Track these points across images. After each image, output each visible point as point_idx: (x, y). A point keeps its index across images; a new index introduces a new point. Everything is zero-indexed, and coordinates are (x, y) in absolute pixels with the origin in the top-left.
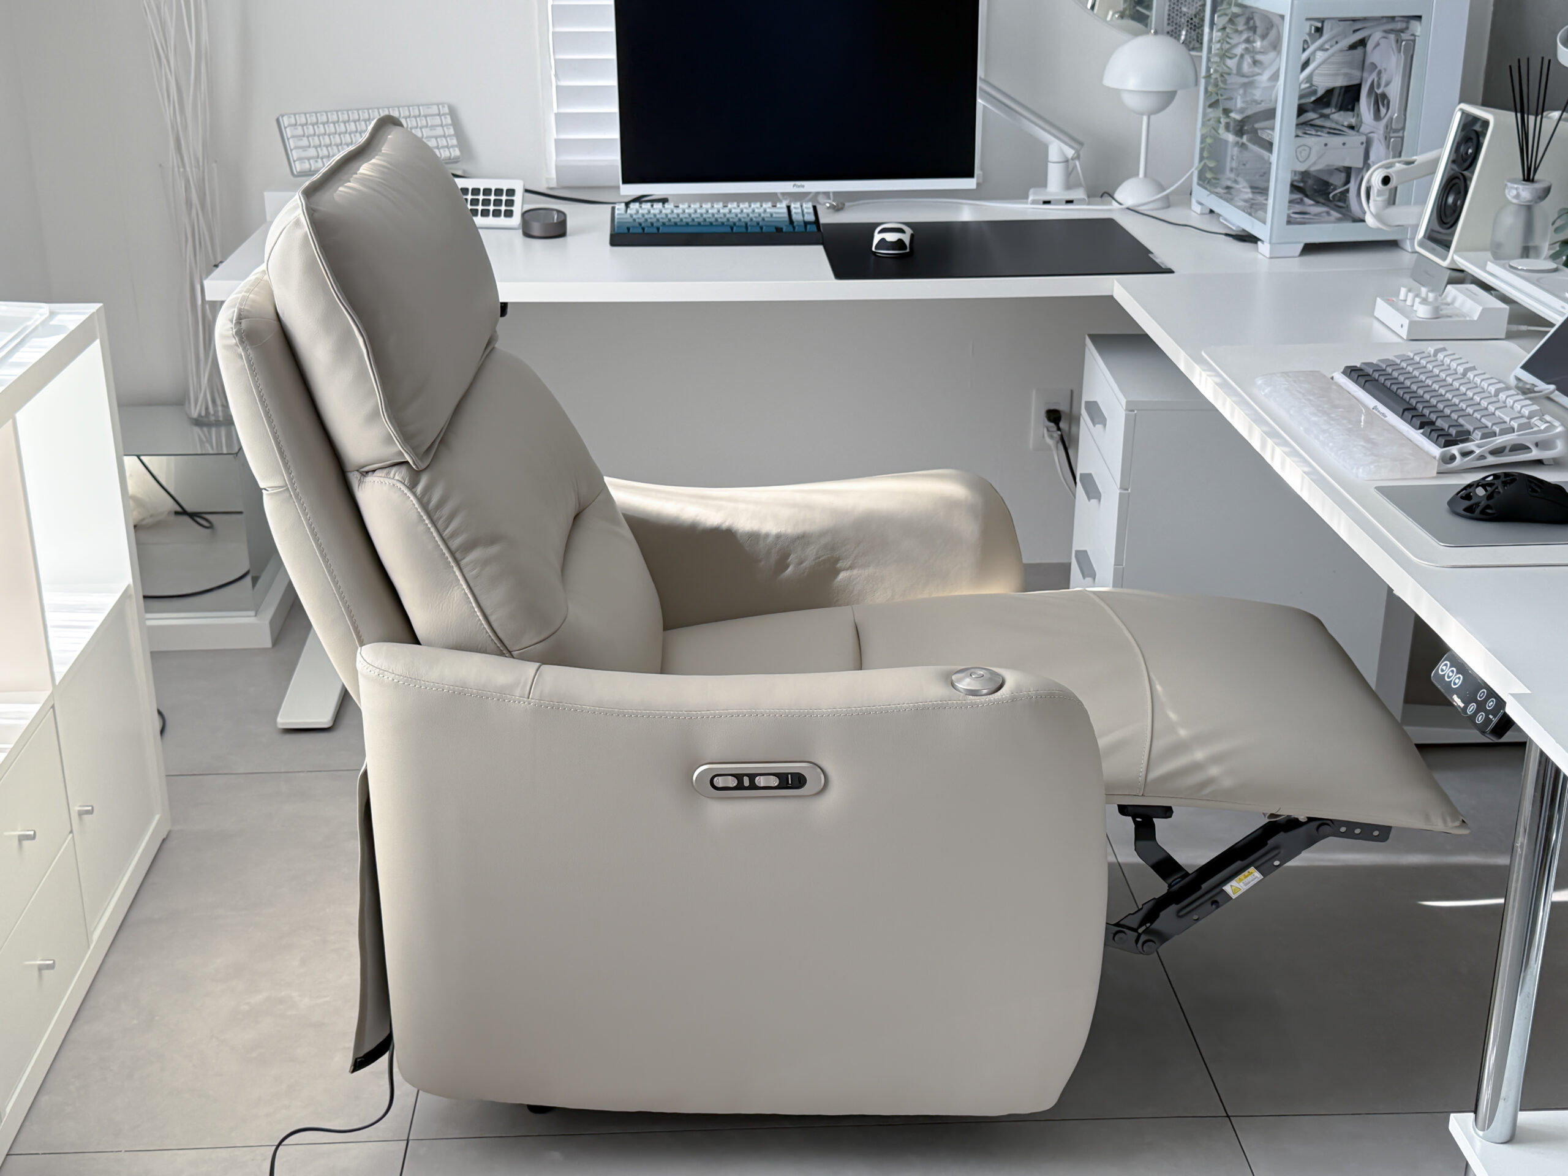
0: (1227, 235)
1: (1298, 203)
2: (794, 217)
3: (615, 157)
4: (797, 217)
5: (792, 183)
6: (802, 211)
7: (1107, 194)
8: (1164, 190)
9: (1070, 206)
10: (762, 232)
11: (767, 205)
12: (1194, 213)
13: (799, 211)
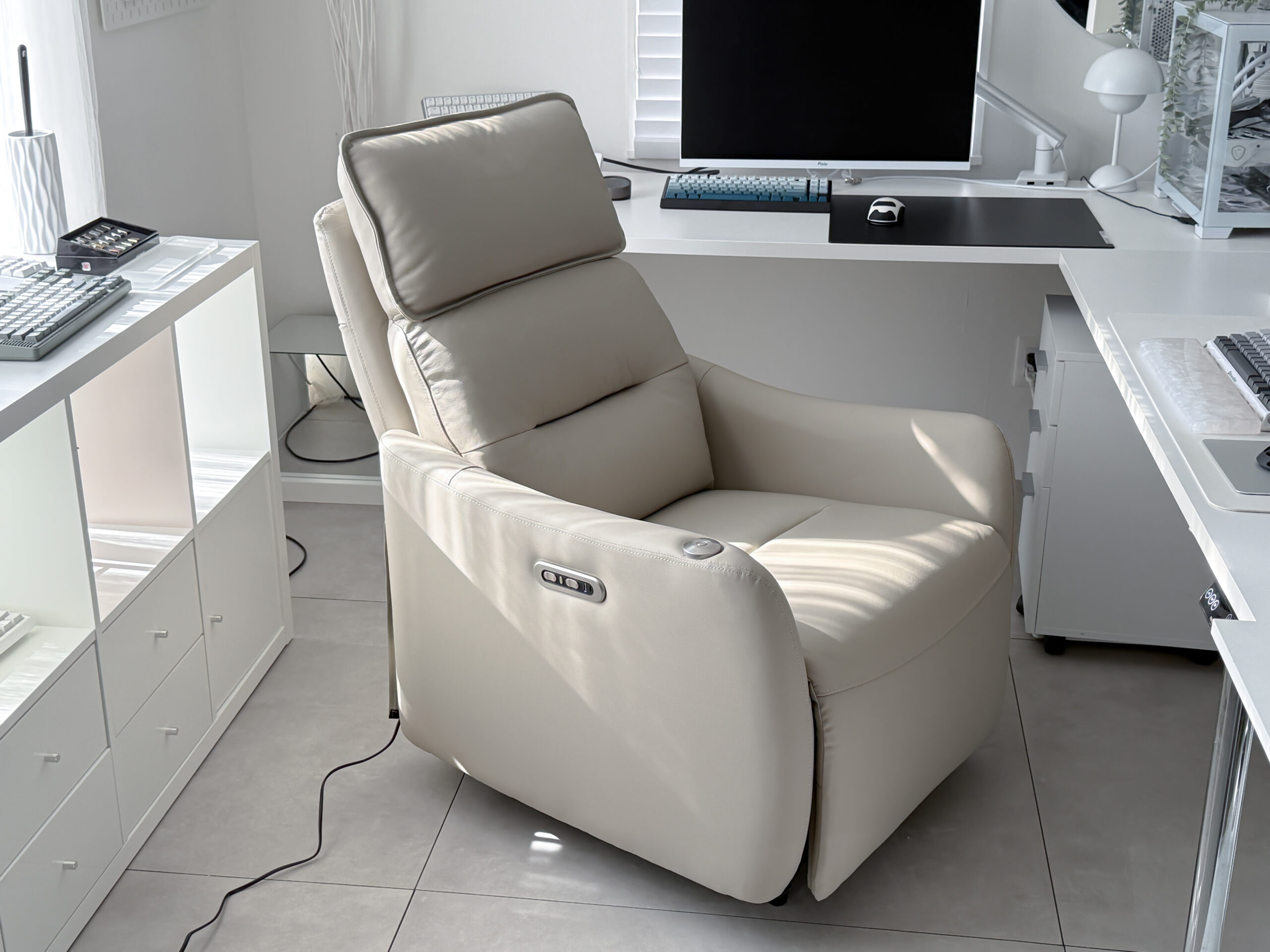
0: (1173, 217)
1: (1239, 193)
2: (811, 189)
3: (676, 136)
4: (813, 190)
5: (817, 162)
6: (819, 185)
7: (1085, 179)
8: (1133, 176)
9: (1050, 187)
10: (782, 201)
11: (791, 180)
12: (1153, 198)
13: (816, 185)
